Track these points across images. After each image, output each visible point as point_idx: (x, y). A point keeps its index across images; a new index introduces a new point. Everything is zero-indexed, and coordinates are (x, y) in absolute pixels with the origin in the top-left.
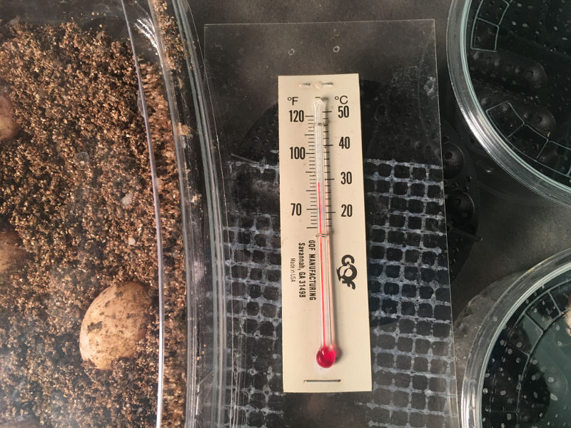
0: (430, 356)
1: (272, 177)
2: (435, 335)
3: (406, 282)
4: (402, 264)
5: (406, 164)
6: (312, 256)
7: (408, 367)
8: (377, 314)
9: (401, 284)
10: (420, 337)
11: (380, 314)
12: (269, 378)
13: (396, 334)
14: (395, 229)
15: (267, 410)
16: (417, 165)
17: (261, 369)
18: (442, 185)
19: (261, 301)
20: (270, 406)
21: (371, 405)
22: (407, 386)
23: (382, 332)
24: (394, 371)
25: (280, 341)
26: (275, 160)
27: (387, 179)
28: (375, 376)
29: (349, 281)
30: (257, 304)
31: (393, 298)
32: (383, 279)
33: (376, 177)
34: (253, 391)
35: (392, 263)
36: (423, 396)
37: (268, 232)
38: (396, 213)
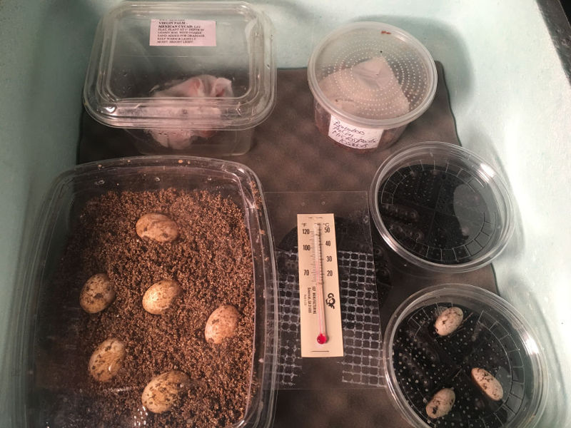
0: (370, 340)
1: (295, 258)
2: (373, 330)
3: (358, 306)
5: (357, 253)
6: (314, 294)
12: (295, 350)
14: (352, 282)
16: (362, 254)
18: (373, 262)
19: (290, 315)
22: (360, 354)
23: (348, 329)
24: (354, 347)
25: (299, 333)
26: (296, 251)
27: (348, 260)
28: (344, 350)
29: (331, 305)
30: (288, 316)
31: (352, 313)
32: (347, 305)
33: (343, 259)
34: (287, 356)
35: (351, 297)
36: (368, 359)
37: (294, 283)
38: (353, 275)
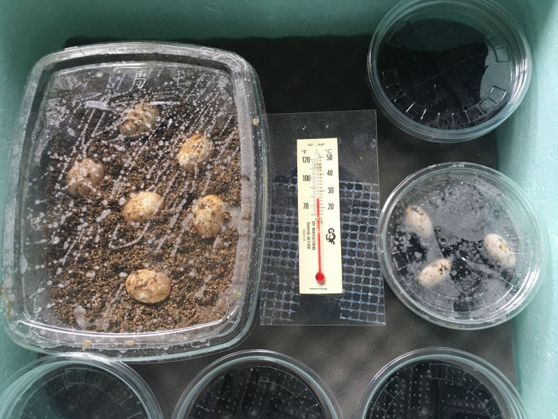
0: (371, 277)
1: (294, 190)
2: (374, 267)
3: (360, 241)
4: (358, 233)
5: (361, 183)
6: (313, 229)
7: (360, 282)
8: (345, 257)
9: (357, 242)
10: (366, 268)
11: (347, 257)
12: (293, 287)
13: (355, 266)
14: (355, 216)
15: (292, 302)
16: (366, 184)
17: (289, 283)
18: (378, 193)
19: (289, 251)
20: (293, 300)
21: (342, 300)
22: (359, 291)
23: (348, 266)
24: (354, 284)
25: (298, 270)
26: (295, 181)
27: (351, 191)
28: (344, 287)
29: (331, 241)
30: (287, 252)
31: (353, 249)
32: (348, 240)
33: (346, 189)
34: (285, 293)
35: (353, 232)
36: (367, 296)
37: (292, 217)
38: (356, 208)
